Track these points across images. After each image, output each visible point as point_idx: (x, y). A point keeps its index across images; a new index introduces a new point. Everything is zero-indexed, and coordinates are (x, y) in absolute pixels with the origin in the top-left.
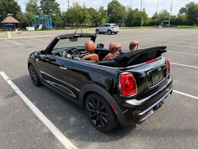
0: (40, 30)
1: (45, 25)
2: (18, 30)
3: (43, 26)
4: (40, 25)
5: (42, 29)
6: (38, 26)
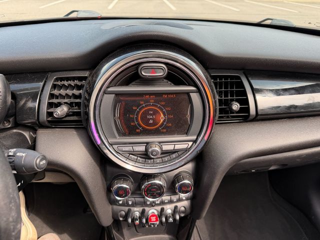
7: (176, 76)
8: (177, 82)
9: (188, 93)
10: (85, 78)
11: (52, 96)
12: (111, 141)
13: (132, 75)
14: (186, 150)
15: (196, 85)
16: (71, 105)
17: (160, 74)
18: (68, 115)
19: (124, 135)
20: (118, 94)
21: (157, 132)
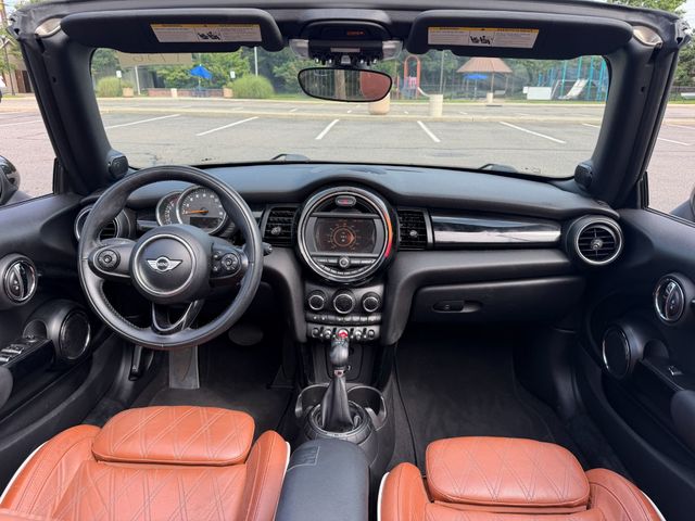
0: (571, 100)
1: (595, 82)
2: (495, 97)
3: (588, 84)
4: (578, 81)
5: (581, 98)
6: (569, 85)
7: (362, 206)
8: (364, 211)
9: (372, 219)
10: (294, 209)
11: (269, 221)
12: (312, 253)
13: (330, 205)
14: (371, 265)
15: (378, 213)
16: (283, 228)
17: (351, 203)
18: (280, 235)
19: (322, 250)
20: (319, 217)
21: (347, 250)
